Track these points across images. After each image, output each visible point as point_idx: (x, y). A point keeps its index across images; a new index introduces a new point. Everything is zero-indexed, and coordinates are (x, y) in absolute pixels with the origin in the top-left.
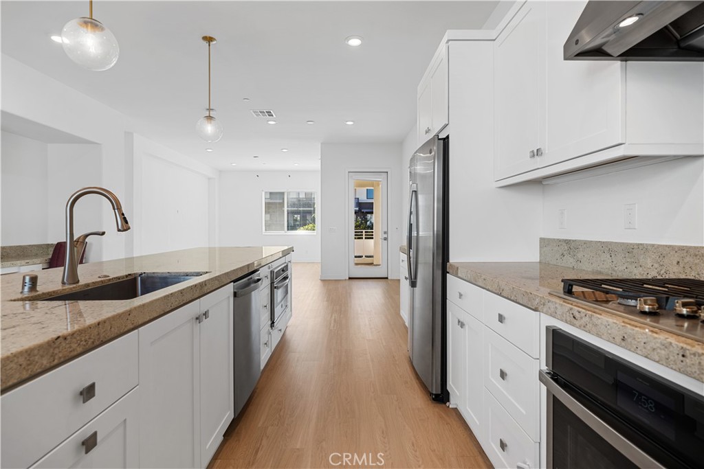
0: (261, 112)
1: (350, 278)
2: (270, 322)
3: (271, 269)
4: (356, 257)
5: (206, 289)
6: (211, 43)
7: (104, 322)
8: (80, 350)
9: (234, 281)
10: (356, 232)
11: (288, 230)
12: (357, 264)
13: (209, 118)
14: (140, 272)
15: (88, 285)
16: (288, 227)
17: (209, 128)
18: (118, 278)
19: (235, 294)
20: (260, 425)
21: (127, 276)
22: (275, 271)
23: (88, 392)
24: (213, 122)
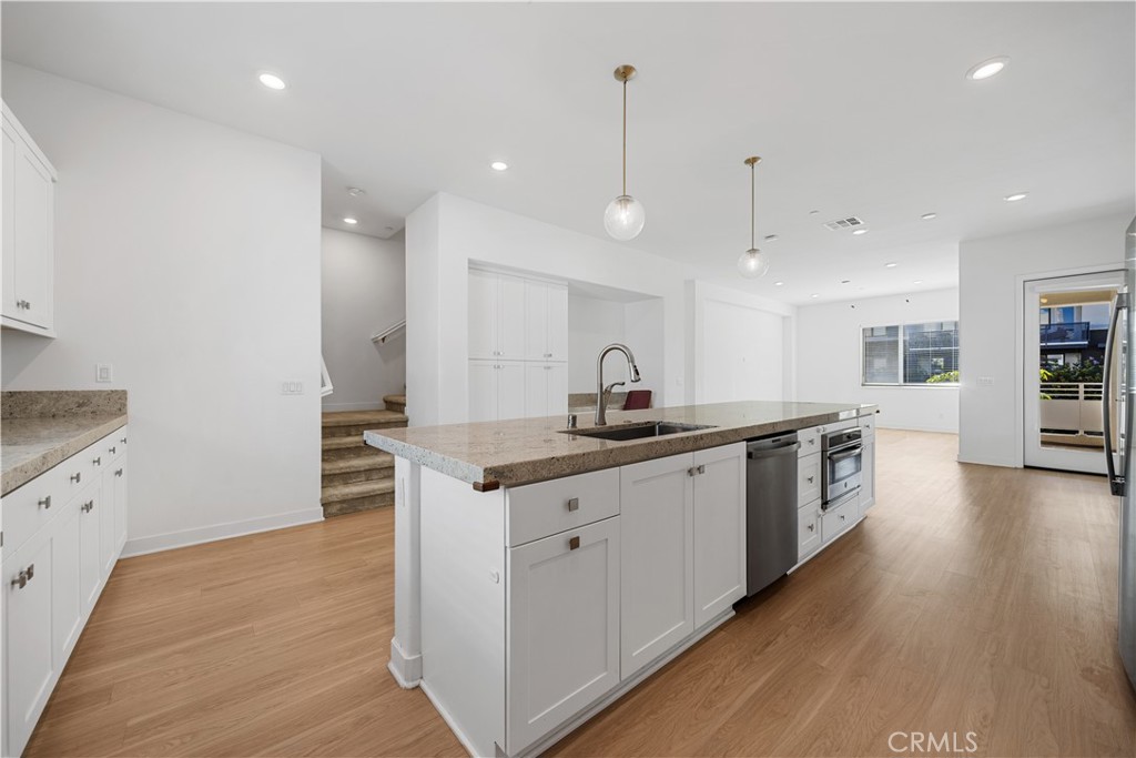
0: (839, 223)
1: (1026, 467)
2: (820, 501)
3: (822, 433)
4: (1042, 430)
5: (701, 443)
6: (755, 164)
7: (589, 454)
8: (568, 471)
9: (748, 440)
10: (1042, 387)
11: (905, 381)
12: (1044, 443)
13: (753, 251)
14: (658, 421)
15: (611, 427)
16: (905, 376)
17: (753, 263)
18: (638, 424)
19: (749, 455)
20: (782, 619)
21: (646, 423)
22: (829, 436)
23: (571, 505)
24: (757, 255)
